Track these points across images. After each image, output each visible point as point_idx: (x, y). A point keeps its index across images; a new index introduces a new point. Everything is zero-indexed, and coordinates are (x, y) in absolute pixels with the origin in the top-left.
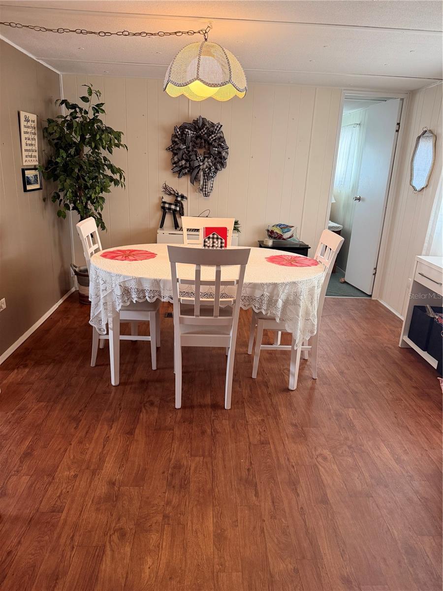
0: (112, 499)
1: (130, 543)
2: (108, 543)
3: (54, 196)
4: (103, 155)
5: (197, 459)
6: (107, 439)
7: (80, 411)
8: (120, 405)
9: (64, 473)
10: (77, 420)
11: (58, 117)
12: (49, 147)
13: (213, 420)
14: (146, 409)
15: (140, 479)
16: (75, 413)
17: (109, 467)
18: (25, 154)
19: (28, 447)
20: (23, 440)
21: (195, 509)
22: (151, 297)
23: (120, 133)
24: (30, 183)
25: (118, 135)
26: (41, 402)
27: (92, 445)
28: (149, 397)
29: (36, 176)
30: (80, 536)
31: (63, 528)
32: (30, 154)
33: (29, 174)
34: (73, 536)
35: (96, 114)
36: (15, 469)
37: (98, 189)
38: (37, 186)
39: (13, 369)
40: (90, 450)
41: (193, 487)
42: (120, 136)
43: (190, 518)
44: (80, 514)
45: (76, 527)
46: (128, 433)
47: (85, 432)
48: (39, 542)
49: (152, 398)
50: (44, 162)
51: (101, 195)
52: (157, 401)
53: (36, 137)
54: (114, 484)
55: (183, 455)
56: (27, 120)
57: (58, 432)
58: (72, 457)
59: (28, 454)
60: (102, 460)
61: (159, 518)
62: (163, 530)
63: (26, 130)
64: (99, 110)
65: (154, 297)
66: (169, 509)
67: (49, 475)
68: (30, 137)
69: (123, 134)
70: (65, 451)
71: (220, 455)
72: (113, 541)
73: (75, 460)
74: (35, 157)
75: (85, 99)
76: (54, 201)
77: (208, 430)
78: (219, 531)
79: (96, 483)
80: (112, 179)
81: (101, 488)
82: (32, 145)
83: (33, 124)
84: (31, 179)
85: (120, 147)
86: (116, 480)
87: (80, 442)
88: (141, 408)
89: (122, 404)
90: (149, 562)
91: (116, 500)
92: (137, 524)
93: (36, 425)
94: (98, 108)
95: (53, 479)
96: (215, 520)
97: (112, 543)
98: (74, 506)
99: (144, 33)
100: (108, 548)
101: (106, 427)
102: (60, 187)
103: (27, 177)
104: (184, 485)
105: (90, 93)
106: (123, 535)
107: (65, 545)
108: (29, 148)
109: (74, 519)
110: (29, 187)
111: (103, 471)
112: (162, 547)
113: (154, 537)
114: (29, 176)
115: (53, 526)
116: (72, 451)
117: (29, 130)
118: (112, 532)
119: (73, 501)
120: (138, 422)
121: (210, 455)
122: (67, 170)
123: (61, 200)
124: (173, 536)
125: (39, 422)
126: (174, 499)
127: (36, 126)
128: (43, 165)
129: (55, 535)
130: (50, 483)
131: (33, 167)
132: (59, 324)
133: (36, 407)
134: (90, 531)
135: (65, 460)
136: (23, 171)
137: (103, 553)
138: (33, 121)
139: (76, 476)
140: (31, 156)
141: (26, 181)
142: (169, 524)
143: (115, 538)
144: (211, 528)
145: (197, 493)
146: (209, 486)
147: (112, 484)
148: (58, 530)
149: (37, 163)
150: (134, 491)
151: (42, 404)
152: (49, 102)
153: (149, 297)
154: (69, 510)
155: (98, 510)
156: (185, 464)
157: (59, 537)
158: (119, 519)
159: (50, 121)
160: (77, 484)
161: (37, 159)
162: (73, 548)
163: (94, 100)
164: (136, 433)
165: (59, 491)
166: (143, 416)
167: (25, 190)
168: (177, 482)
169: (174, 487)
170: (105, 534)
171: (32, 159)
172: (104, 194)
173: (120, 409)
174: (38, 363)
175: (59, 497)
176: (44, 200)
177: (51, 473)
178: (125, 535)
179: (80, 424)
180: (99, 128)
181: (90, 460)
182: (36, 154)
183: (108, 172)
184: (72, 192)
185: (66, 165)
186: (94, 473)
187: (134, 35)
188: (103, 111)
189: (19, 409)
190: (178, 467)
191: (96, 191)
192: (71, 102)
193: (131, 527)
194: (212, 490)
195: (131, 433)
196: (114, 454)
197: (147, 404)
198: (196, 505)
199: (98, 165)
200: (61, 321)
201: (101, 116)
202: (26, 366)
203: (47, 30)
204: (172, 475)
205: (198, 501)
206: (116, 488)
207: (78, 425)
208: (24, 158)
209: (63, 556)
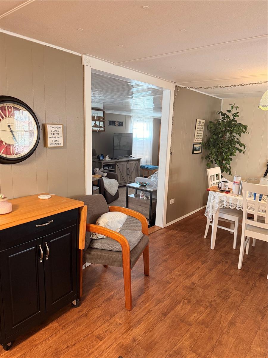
0: (191, 288)
1: (191, 305)
2: (182, 301)
3: (207, 157)
4: (236, 137)
5: (238, 292)
6: (199, 268)
7: (192, 253)
8: (211, 257)
9: (176, 272)
10: (189, 256)
11: (215, 120)
12: (210, 133)
13: (256, 281)
14: (222, 263)
15: (206, 287)
16: (189, 253)
17: (195, 278)
18: (196, 137)
19: (166, 258)
20: (166, 255)
21: (226, 309)
22: (232, 206)
23: (246, 126)
24: (196, 150)
25: (245, 127)
26: (178, 245)
27: (192, 267)
28: (227, 259)
29: (200, 147)
30: (173, 294)
31: (168, 289)
32: (199, 137)
33: (196, 146)
34: (171, 293)
35: (234, 118)
36: (159, 263)
37: (228, 154)
38: (200, 152)
39: (171, 230)
40: (190, 269)
41: (229, 301)
42: (246, 128)
43: (222, 310)
44: (176, 288)
45: (173, 291)
46: (209, 269)
47: (191, 261)
48: (158, 289)
49: (228, 260)
50: (205, 141)
51: (230, 157)
52: (230, 262)
53: (203, 130)
54: (194, 284)
55: (232, 287)
56: (200, 123)
57: (180, 257)
58: (181, 268)
59: (165, 261)
60: (193, 274)
61: (208, 304)
62: (207, 308)
63: (198, 127)
64: (236, 116)
65: (233, 206)
66: (213, 303)
67: (170, 270)
68: (200, 130)
69: (248, 126)
70: (180, 265)
71: (252, 295)
72: (185, 302)
73: (182, 270)
74: (201, 138)
75: (229, 111)
76: (206, 159)
77: (251, 284)
78: (233, 321)
79: (187, 281)
80: (238, 149)
81: (188, 283)
82: (200, 133)
83: (202, 124)
84: (197, 148)
85: (246, 133)
86: (195, 283)
87: (187, 265)
88: (220, 262)
89: (212, 258)
90: (196, 315)
91: (192, 290)
92: (197, 301)
93: (172, 252)
94: (236, 115)
95: (171, 272)
96: (233, 317)
97: (184, 302)
98: (175, 284)
99: (252, 83)
100: (182, 303)
101: (200, 263)
102: (210, 152)
103: (195, 148)
104: (226, 298)
105: (232, 108)
106: (189, 301)
107: (167, 294)
108: (198, 135)
109: (173, 288)
110: (195, 152)
111: (192, 278)
112: (204, 313)
113: (202, 309)
114: (196, 147)
115: (165, 286)
116: (182, 266)
117: (200, 127)
118: (186, 299)
119: (175, 283)
120: (216, 267)
121: (246, 294)
122: (215, 144)
123: (210, 158)
124: (210, 312)
125: (173, 252)
126: (218, 301)
127: (204, 125)
128: (205, 142)
129: (165, 290)
130: (169, 273)
131: (199, 143)
132: (197, 217)
133: (175, 246)
134: (177, 294)
135: (178, 268)
136: (194, 145)
137: (179, 303)
138: (203, 123)
139: (180, 275)
140: (199, 138)
141: (194, 149)
142: (210, 307)
143: (186, 301)
144: (230, 318)
145: (230, 304)
146: (238, 304)
147: (193, 284)
148: (166, 289)
149: (201, 141)
150: (202, 290)
151: (177, 245)
152: (213, 113)
153: (231, 206)
154: (173, 284)
155: (183, 289)
156: (231, 291)
157: (166, 291)
158: (190, 296)
159: (211, 122)
160: (179, 278)
161: (202, 139)
162: (169, 296)
163: (234, 111)
164: (213, 271)
165: (172, 277)
166: (220, 266)
167: (193, 153)
168: (223, 295)
169: (220, 297)
170: (183, 298)
171: (199, 139)
172: (232, 157)
173: (210, 259)
174: (182, 230)
175: (171, 279)
176: (202, 158)
177: (171, 270)
178: (190, 302)
179: (190, 258)
180: (235, 124)
181: (188, 272)
182: (202, 137)
183: (237, 146)
184: (215, 155)
185: (215, 142)
186: (188, 277)
187: (247, 85)
188: (238, 116)
189: (168, 244)
190: (226, 290)
191: (227, 155)
192: (224, 112)
193: (195, 301)
194: (239, 306)
195: (211, 270)
196: (199, 274)
197: (224, 262)
198: (227, 308)
199: (232, 142)
200: (199, 216)
201: (236, 118)
202: (177, 230)
203: (208, 88)
204: (222, 292)
205: (229, 306)
206: (194, 286)
207: (189, 258)
208: (195, 139)
209: (164, 297)
